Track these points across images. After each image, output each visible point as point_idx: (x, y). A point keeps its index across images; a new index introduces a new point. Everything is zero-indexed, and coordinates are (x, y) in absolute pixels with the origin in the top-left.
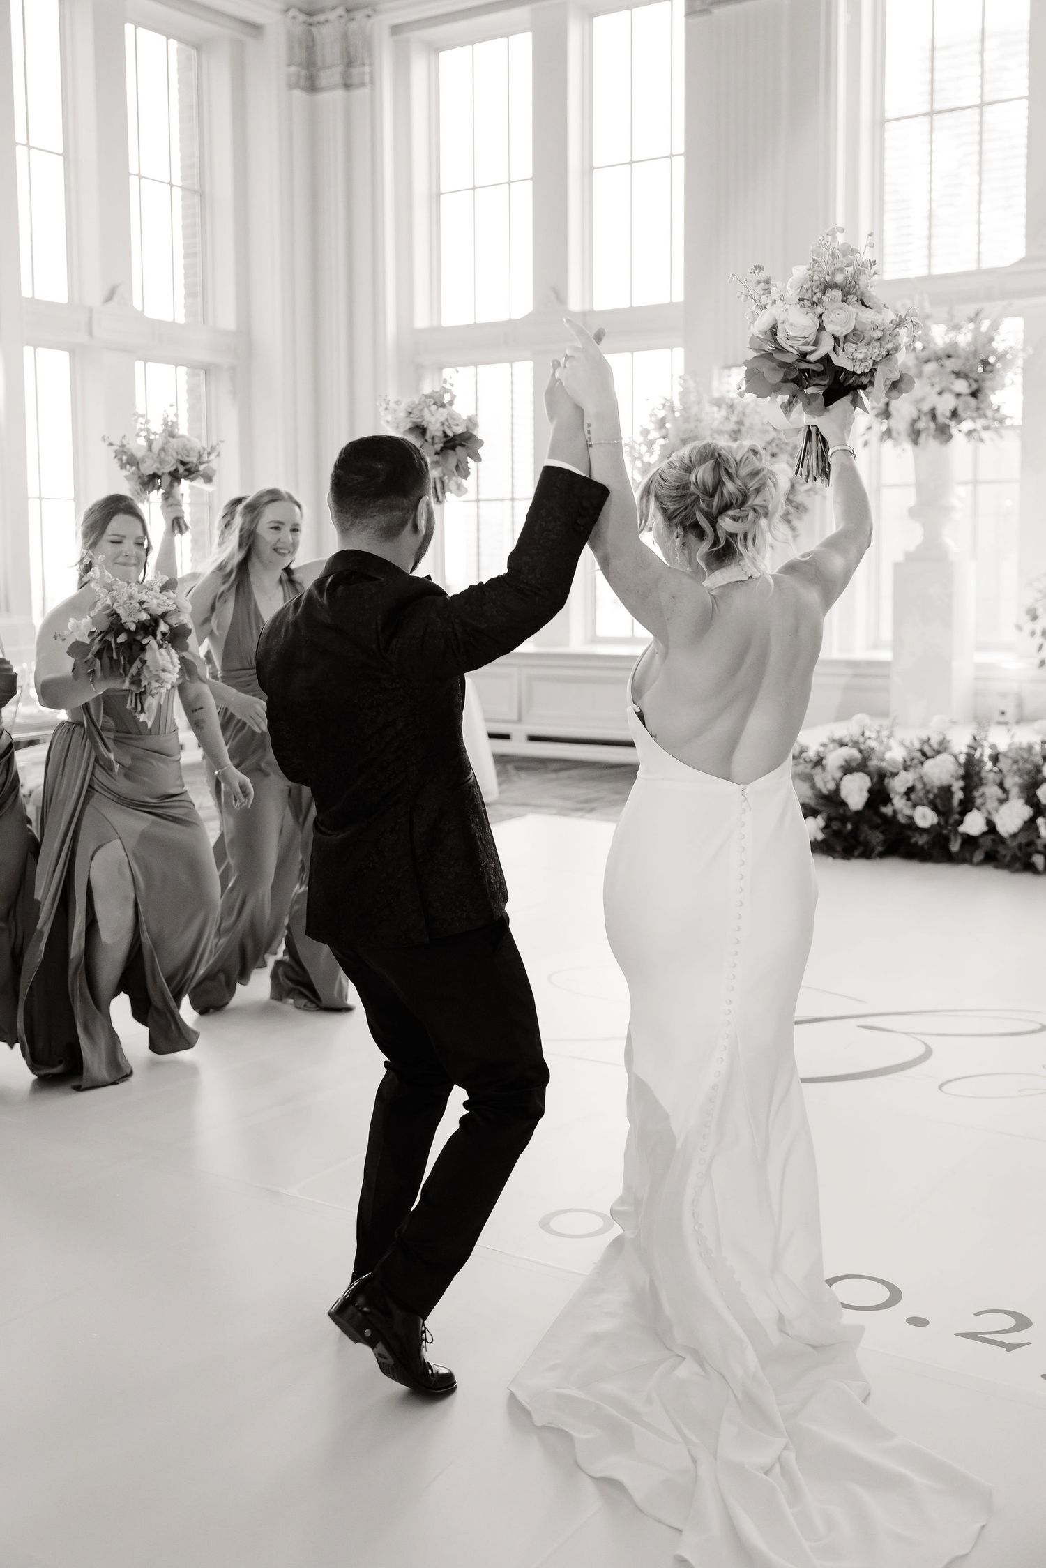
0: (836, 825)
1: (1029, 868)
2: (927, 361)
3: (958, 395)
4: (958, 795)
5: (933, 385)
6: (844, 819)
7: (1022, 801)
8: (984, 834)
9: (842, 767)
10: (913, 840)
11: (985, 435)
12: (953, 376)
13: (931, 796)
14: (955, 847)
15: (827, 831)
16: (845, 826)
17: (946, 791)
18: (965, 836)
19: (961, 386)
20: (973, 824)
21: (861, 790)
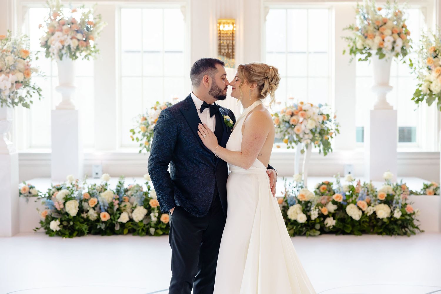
0: (65, 223)
1: (148, 233)
2: (64, 25)
3: (79, 40)
4: (116, 207)
5: (68, 35)
6: (68, 221)
7: (142, 207)
8: (128, 222)
9: (64, 198)
10: (98, 227)
11: (90, 57)
12: (75, 32)
13: (106, 208)
14: (117, 228)
15: (61, 226)
16: (69, 223)
17: (111, 205)
18: (121, 223)
19: (79, 36)
20: (124, 218)
21: (75, 207)
